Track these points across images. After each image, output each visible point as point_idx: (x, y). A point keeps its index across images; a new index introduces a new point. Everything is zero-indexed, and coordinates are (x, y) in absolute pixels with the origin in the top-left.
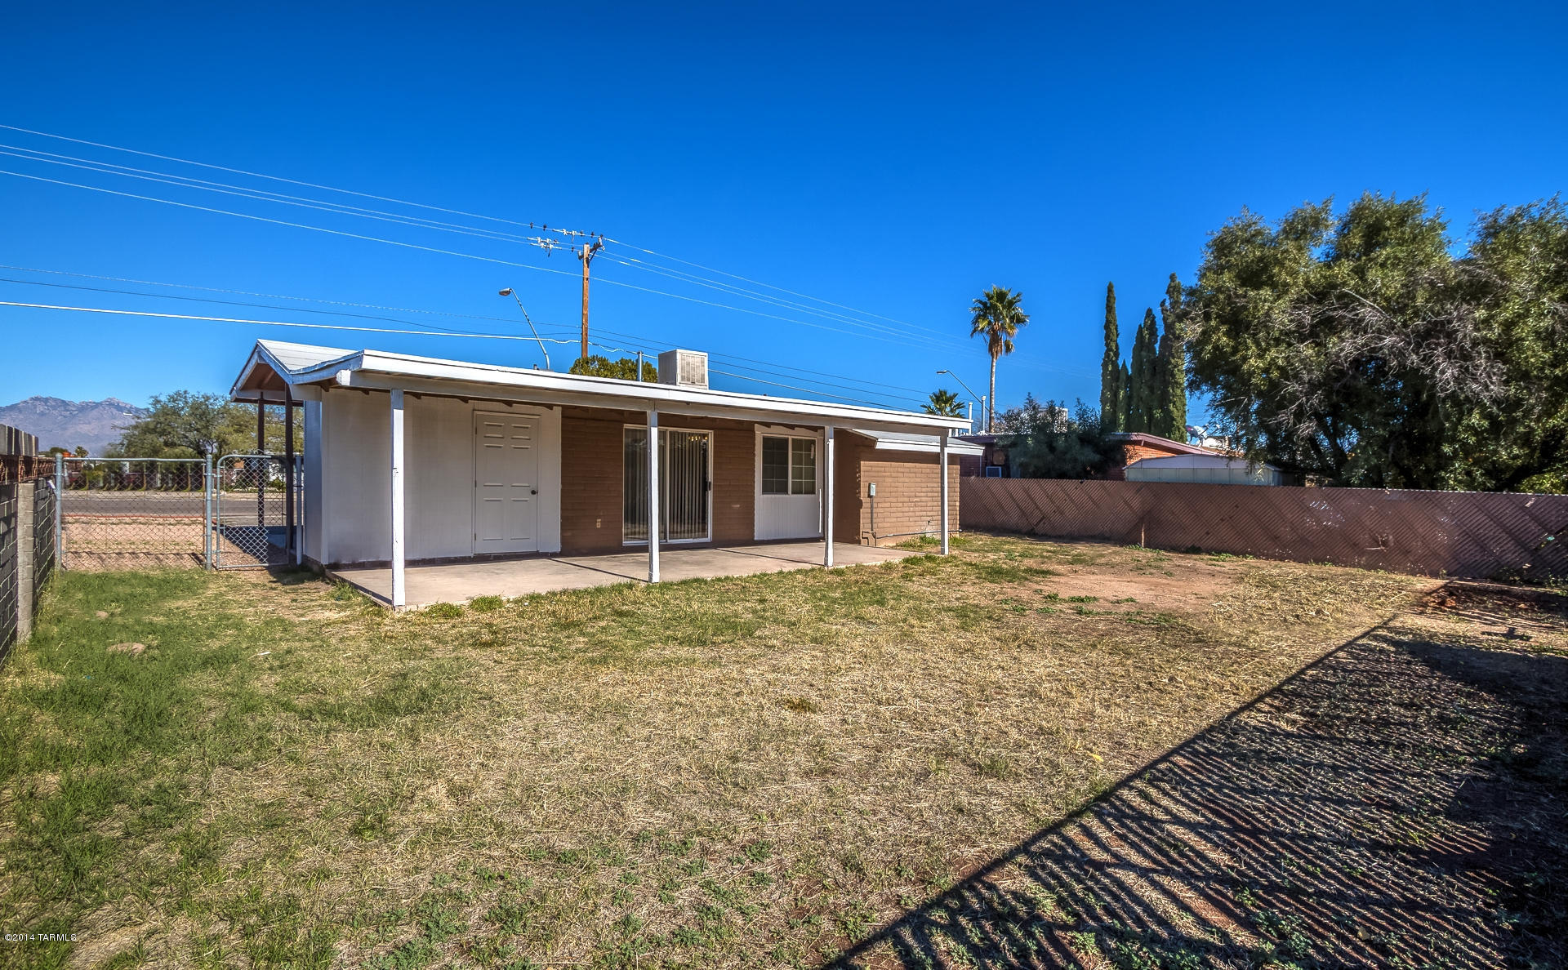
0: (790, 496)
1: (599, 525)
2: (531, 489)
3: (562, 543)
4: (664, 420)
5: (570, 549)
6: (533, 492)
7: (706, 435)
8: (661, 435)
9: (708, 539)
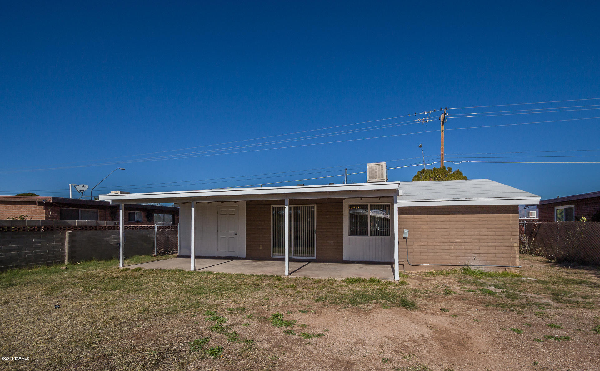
0: (369, 237)
1: (261, 248)
2: (235, 233)
3: (246, 254)
4: (292, 202)
5: (250, 257)
6: (236, 234)
7: (313, 207)
8: (290, 209)
9: (315, 258)
